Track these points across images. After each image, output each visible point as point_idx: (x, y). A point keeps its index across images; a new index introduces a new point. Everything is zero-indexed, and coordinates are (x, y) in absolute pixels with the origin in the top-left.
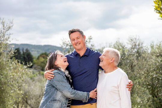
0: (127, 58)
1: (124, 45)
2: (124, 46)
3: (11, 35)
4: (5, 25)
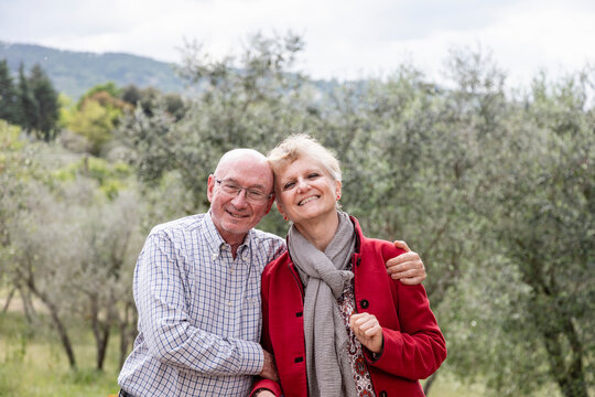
0: (440, 134)
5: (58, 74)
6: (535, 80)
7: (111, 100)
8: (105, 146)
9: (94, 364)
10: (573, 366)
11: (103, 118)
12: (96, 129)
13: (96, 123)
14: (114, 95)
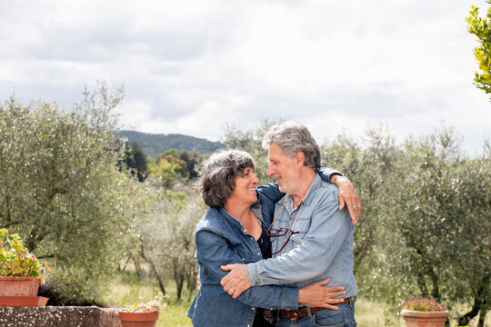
0: (362, 171)
1: (355, 141)
2: (356, 144)
3: (120, 117)
4: (108, 97)
5: (145, 146)
6: (407, 141)
7: (173, 159)
8: (172, 183)
9: (176, 297)
10: (434, 290)
11: (170, 168)
12: (166, 174)
13: (166, 171)
14: (175, 156)
